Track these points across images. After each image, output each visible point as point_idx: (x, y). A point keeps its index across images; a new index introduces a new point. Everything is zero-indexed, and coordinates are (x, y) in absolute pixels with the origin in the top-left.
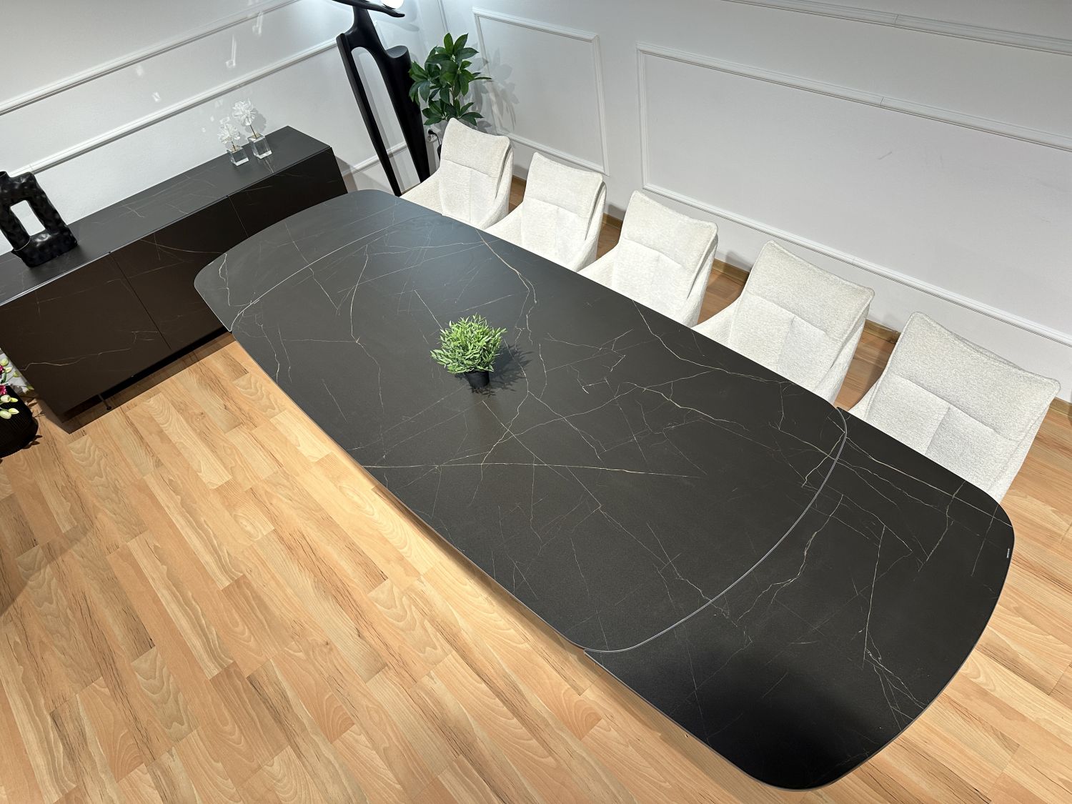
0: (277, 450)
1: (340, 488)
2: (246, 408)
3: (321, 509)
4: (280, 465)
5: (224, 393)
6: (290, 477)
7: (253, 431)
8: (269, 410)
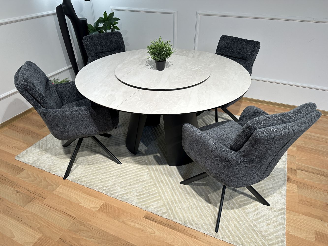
0: (67, 209)
1: (123, 222)
2: (33, 189)
3: (118, 239)
4: (74, 218)
5: (12, 184)
6: (85, 224)
7: (44, 201)
8: (49, 187)
